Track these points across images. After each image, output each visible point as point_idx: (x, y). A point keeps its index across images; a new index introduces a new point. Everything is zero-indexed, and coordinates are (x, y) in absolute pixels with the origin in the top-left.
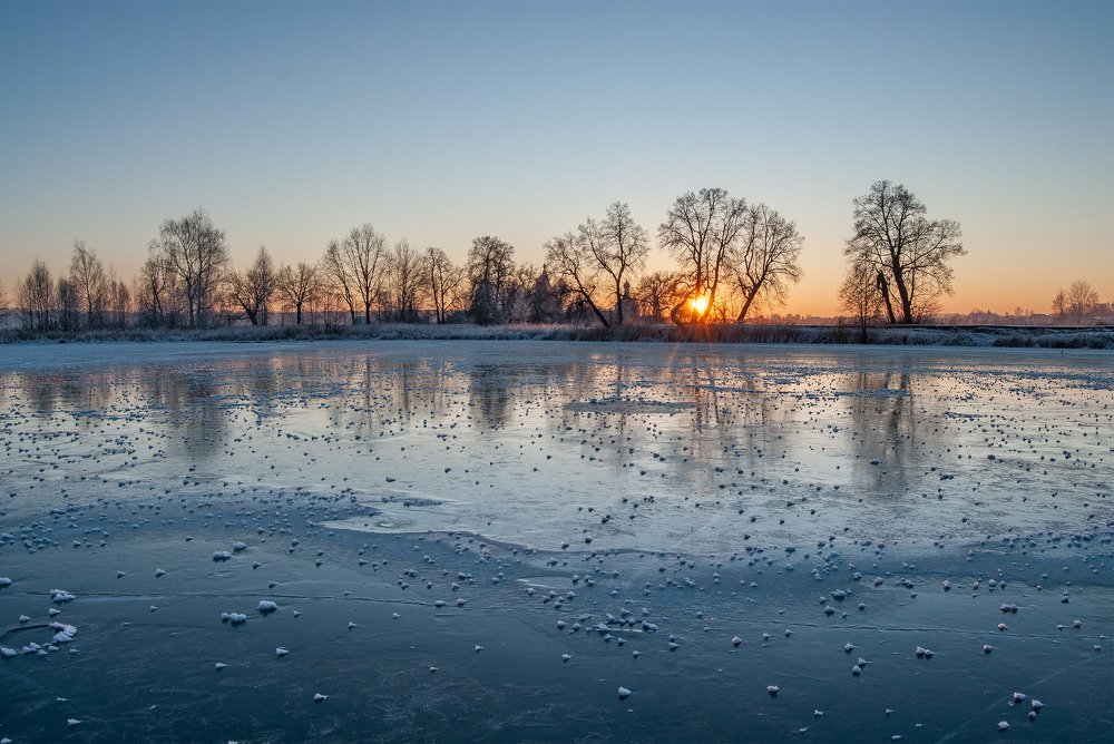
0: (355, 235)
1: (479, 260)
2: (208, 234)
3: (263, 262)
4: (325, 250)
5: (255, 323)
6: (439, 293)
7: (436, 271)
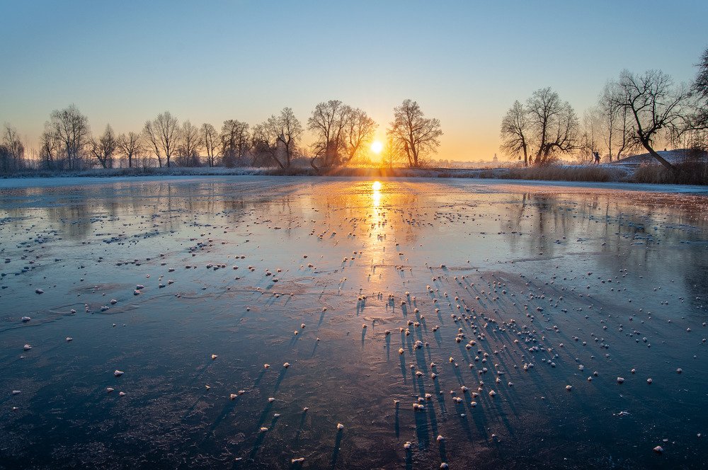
0: (160, 118)
1: (228, 132)
2: (78, 118)
3: (109, 133)
4: (144, 126)
5: (105, 167)
6: (210, 150)
7: (208, 137)
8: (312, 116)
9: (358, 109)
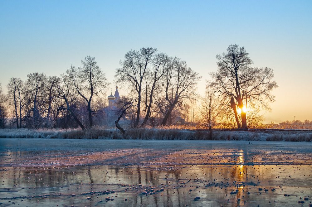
1: (32, 88)
7: (17, 93)
8: (121, 67)
9: (175, 58)
